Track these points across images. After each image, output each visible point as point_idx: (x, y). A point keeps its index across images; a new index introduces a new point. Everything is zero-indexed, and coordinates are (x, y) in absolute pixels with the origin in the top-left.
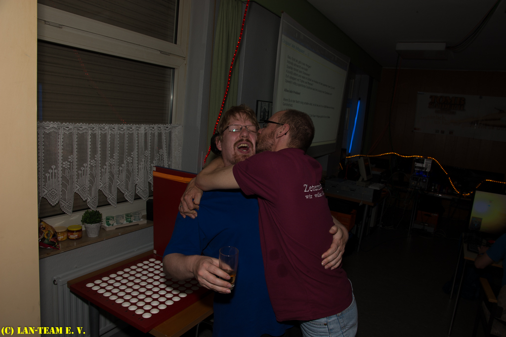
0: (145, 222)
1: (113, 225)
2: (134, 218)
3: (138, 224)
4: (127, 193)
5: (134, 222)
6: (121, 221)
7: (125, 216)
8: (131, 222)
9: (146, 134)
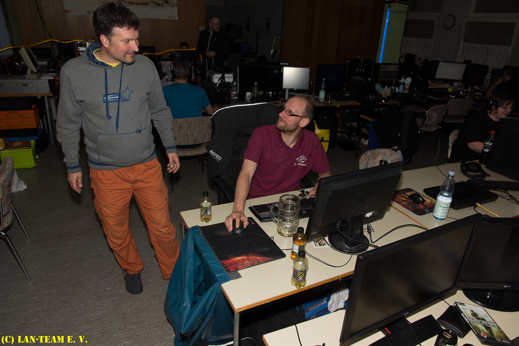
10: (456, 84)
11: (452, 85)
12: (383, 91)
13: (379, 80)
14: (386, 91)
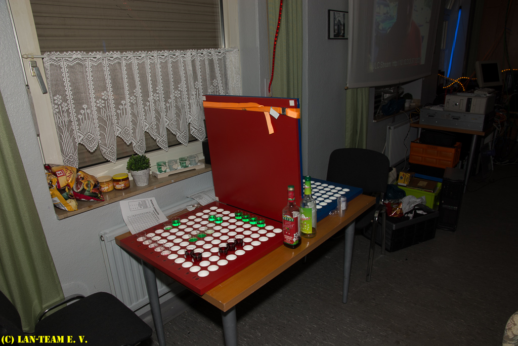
0: (203, 166)
1: (165, 172)
2: (189, 163)
3: (195, 169)
4: (179, 134)
5: (190, 167)
6: (175, 167)
7: (178, 161)
8: (186, 167)
9: (193, 62)
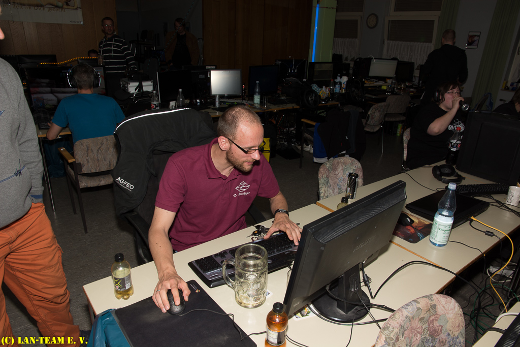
10: (389, 81)
11: (386, 82)
12: (321, 92)
13: (314, 80)
14: (324, 92)
